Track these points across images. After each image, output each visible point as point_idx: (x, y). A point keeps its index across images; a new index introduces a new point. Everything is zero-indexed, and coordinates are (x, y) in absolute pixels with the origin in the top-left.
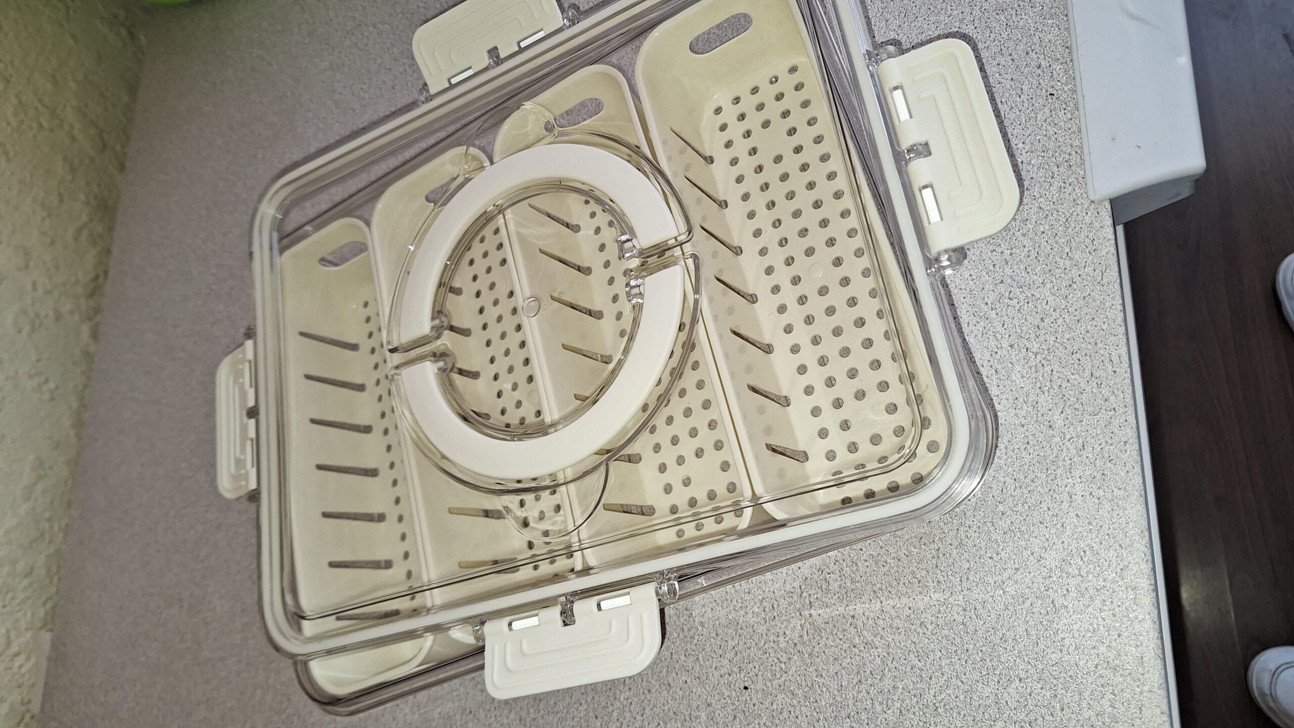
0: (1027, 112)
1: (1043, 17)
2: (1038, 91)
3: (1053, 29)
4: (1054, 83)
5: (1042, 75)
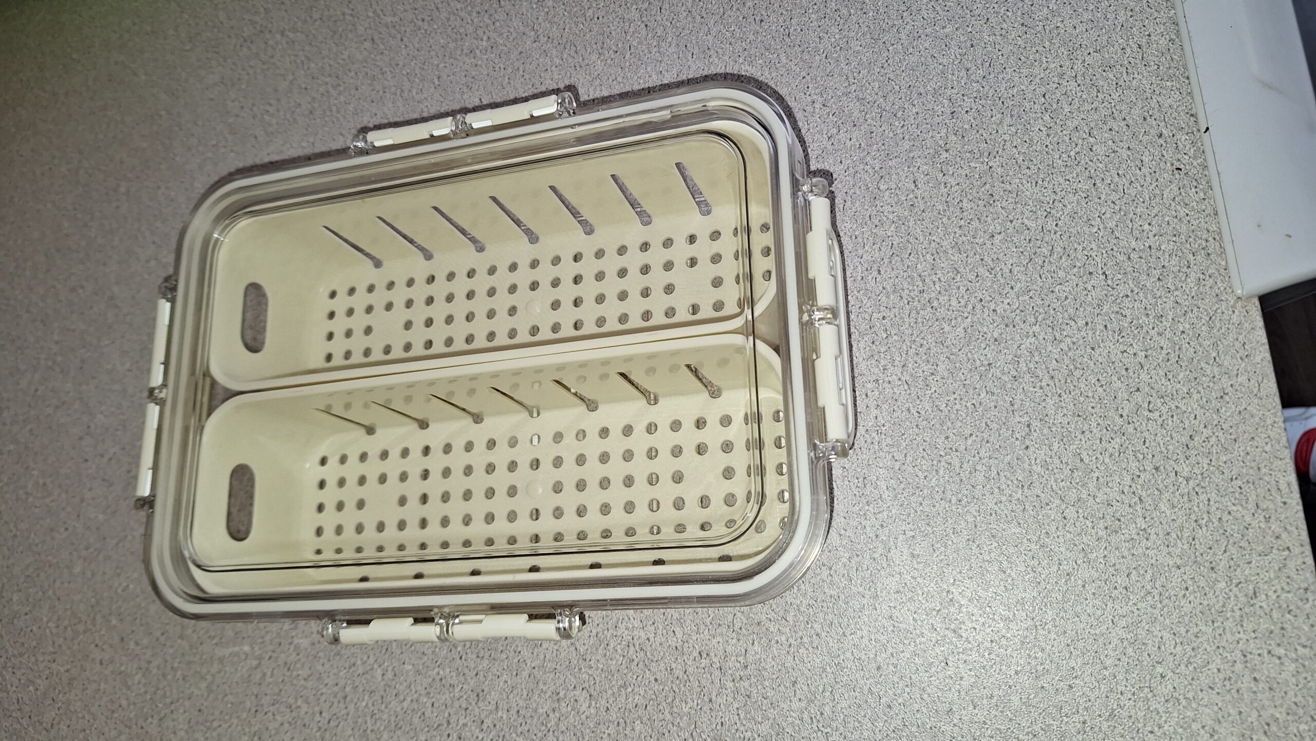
0: (1151, 188)
1: (1160, 78)
2: (1162, 164)
3: (1173, 93)
4: (1179, 156)
5: (1164, 145)
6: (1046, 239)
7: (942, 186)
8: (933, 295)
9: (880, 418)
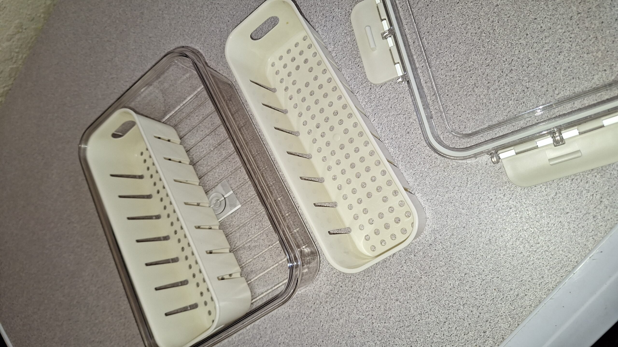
6: (411, 321)
7: (400, 266)
8: (361, 297)
9: (311, 314)
